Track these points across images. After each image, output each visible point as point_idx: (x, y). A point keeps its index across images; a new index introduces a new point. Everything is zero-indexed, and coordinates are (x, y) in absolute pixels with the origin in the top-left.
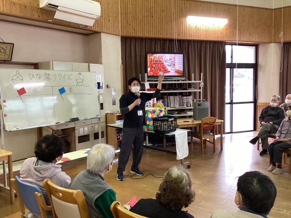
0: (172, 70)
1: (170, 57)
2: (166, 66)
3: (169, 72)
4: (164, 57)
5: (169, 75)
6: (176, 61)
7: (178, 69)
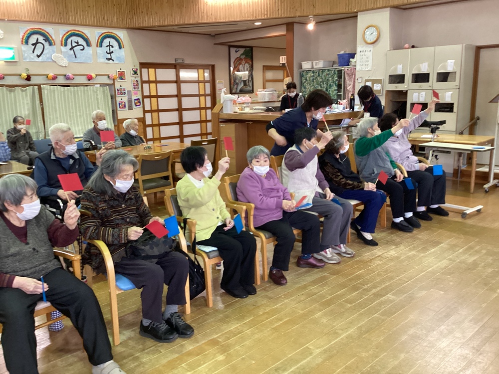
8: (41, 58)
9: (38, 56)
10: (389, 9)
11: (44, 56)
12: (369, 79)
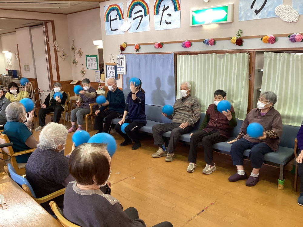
8: (260, 14)
9: (257, 12)
11: (265, 11)
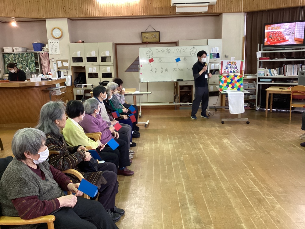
0: (291, 39)
1: (289, 26)
2: (284, 35)
3: (288, 40)
4: (283, 26)
5: (288, 44)
6: (296, 30)
7: (298, 37)
10: (67, 19)
12: (59, 59)
